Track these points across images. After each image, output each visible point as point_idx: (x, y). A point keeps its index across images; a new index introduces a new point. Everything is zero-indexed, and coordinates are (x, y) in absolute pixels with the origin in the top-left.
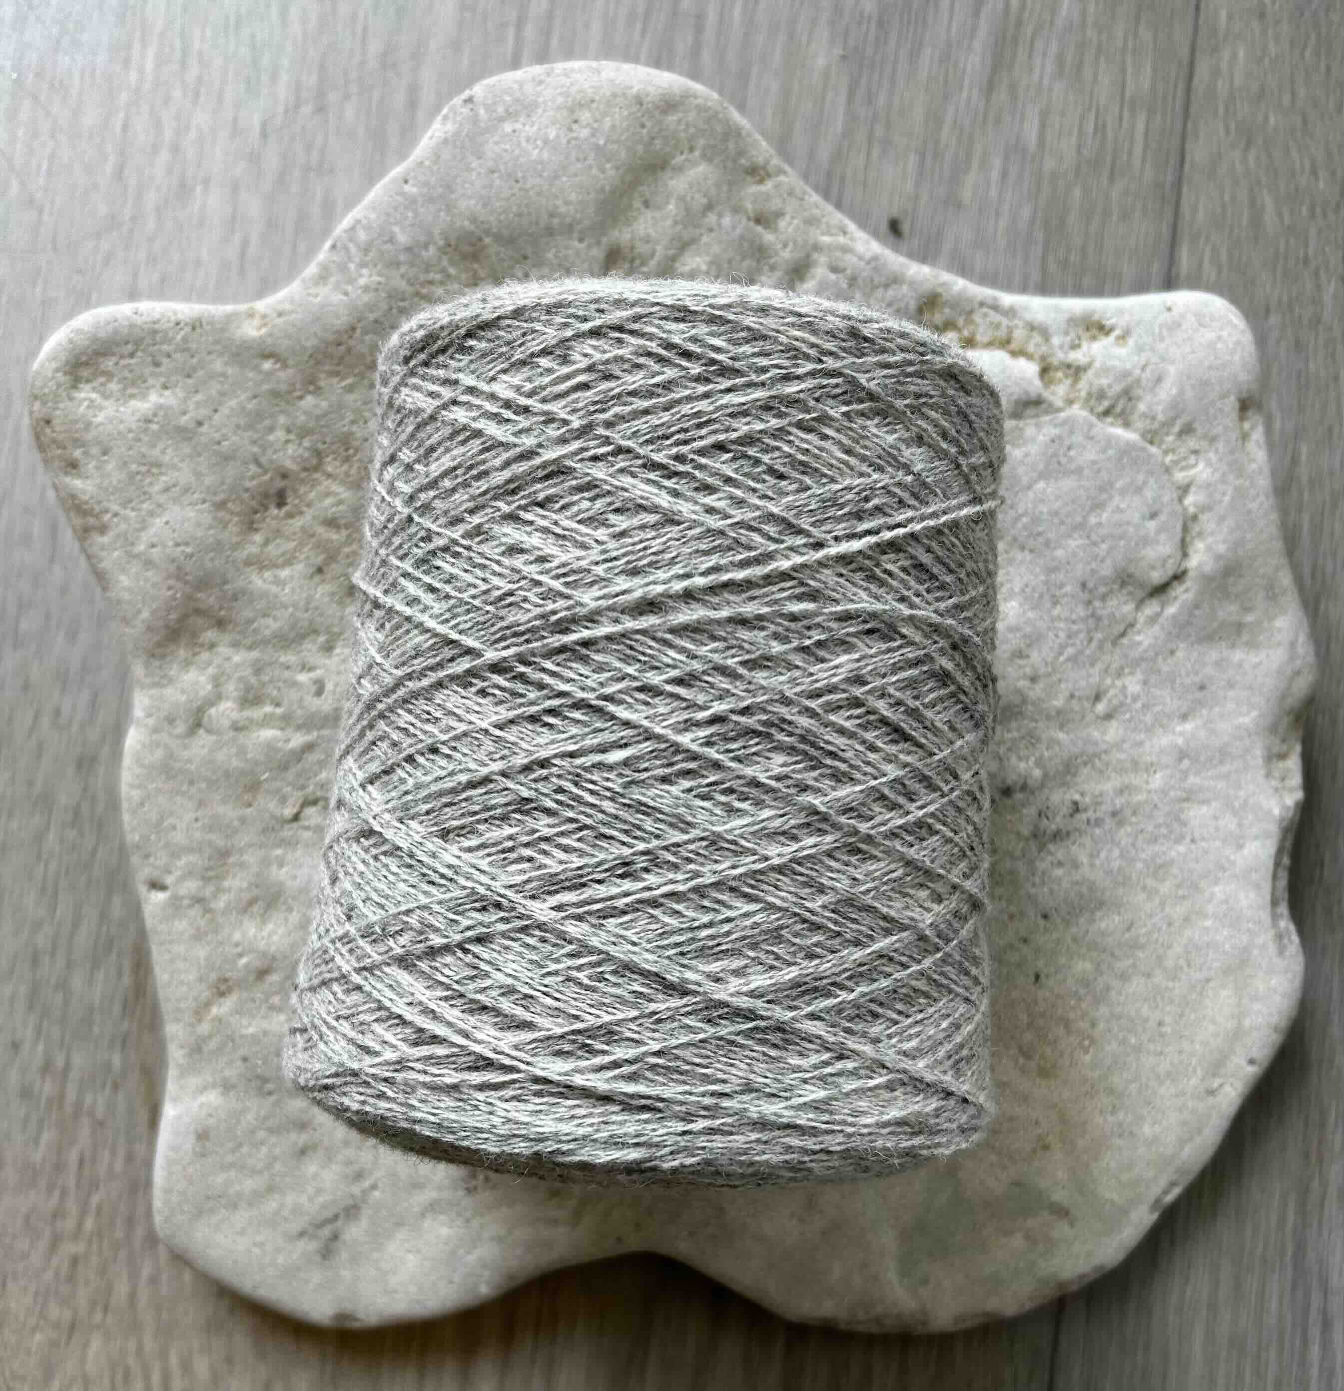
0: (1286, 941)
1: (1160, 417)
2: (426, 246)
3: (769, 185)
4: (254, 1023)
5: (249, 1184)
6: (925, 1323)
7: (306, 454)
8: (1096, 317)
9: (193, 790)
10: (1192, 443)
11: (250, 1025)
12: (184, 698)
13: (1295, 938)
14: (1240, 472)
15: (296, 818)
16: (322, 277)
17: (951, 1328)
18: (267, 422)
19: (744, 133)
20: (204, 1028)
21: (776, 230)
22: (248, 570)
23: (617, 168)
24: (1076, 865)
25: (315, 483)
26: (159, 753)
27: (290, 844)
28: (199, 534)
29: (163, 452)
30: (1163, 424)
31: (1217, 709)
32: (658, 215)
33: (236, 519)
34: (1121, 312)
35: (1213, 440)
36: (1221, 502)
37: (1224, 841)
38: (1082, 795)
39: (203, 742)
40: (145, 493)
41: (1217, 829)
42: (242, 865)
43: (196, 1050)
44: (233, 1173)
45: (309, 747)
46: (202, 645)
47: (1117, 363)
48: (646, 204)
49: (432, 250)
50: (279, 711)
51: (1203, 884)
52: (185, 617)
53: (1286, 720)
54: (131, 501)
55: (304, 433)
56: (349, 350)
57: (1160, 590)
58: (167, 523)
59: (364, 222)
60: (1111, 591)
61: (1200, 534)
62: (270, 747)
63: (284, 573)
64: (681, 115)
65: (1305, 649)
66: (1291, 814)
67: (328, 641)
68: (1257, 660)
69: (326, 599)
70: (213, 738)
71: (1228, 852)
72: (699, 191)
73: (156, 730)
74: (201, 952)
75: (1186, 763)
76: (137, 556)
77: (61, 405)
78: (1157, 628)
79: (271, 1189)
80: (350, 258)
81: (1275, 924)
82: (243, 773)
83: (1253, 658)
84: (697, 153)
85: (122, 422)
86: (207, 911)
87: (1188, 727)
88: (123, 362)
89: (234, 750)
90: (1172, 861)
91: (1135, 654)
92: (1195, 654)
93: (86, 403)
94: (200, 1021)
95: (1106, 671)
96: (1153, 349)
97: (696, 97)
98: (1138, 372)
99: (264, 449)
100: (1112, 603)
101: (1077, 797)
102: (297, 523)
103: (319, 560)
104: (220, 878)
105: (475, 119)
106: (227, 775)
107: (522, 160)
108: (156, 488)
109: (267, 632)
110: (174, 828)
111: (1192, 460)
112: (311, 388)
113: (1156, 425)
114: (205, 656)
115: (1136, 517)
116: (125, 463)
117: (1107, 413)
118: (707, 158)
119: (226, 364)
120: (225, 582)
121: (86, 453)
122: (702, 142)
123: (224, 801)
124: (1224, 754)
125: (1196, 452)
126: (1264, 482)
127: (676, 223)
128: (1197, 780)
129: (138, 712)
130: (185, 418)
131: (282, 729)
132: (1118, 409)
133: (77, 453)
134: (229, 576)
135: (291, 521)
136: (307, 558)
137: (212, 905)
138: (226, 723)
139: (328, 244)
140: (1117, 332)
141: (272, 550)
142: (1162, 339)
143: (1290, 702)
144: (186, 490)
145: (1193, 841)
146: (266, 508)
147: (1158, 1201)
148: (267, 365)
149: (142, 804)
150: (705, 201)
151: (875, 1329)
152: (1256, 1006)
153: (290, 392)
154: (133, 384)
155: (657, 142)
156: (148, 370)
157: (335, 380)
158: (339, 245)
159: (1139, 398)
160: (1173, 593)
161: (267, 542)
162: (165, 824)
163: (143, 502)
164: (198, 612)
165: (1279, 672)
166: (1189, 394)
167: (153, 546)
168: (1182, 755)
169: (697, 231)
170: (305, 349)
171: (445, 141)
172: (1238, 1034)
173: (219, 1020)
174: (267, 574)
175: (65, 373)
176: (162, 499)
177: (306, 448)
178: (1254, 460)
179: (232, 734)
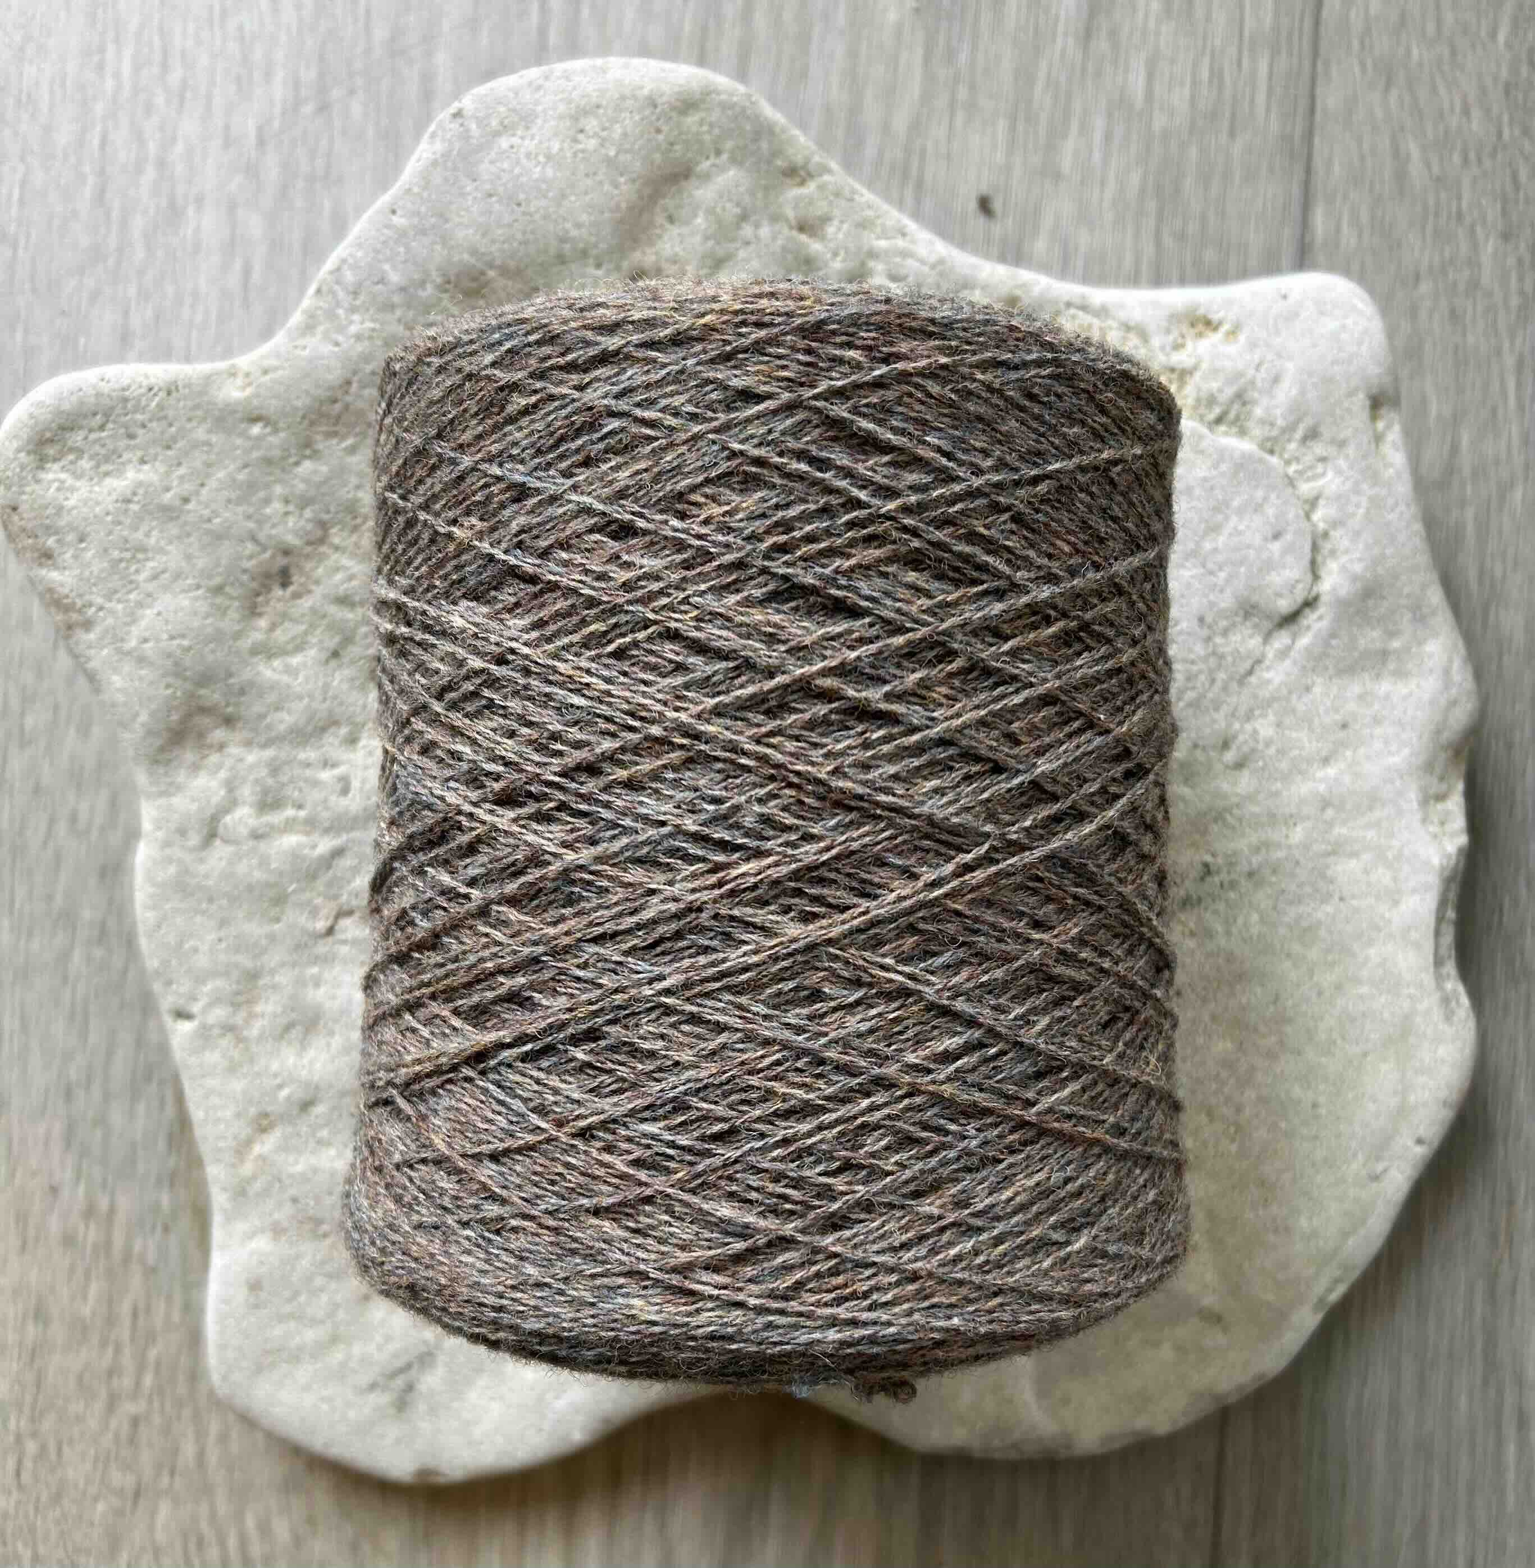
0: (1453, 1004)
1: (1280, 422)
2: (422, 284)
3: (811, 187)
4: (302, 1159)
5: (310, 1335)
6: (1068, 1447)
7: (309, 527)
8: (1201, 311)
9: (214, 907)
10: (1319, 449)
11: (297, 1162)
12: (194, 807)
13: (1465, 1001)
14: (1375, 478)
15: (330, 931)
16: (309, 328)
17: (1099, 1451)
18: (262, 494)
19: (777, 130)
20: (247, 1169)
21: (823, 238)
22: (255, 660)
23: (634, 181)
24: (1209, 934)
25: (322, 558)
26: (172, 870)
27: (327, 960)
28: (196, 624)
29: (148, 535)
30: (1284, 431)
31: (1362, 751)
32: (685, 230)
33: (236, 604)
34: (1229, 303)
35: (1342, 444)
36: (1354, 515)
37: (1378, 897)
38: (1214, 855)
39: (220, 854)
40: (131, 582)
41: (1369, 884)
42: (275, 987)
43: (240, 1192)
44: (292, 1325)
45: (338, 853)
46: (211, 746)
47: (1228, 364)
48: (671, 219)
49: (430, 289)
50: (302, 814)
51: (1356, 947)
52: (188, 716)
53: (1443, 756)
54: (116, 592)
55: (305, 502)
56: (347, 407)
57: (1291, 619)
58: (159, 614)
59: (351, 261)
60: (1234, 625)
61: (1333, 553)
62: (295, 855)
63: (295, 660)
64: (703, 114)
65: (1462, 676)
66: (1453, 862)
67: (351, 733)
68: (1405, 691)
69: (345, 686)
70: (230, 849)
71: (1383, 908)
72: (730, 200)
73: (167, 844)
74: (238, 1085)
75: (1330, 813)
76: (129, 653)
77: (28, 489)
78: (1288, 662)
79: (334, 1339)
80: (338, 304)
81: (1439, 987)
82: (268, 885)
83: (1402, 689)
84: (725, 157)
85: (98, 503)
86: (240, 1040)
87: (1331, 771)
88: (93, 436)
89: (254, 862)
90: (1319, 923)
91: (1265, 693)
92: (1335, 690)
93: (56, 484)
94: (242, 1161)
95: (1233, 715)
96: (1268, 345)
97: (718, 94)
98: (1251, 372)
99: (260, 523)
100: (1235, 638)
101: (1208, 858)
102: (306, 603)
103: (332, 643)
104: (250, 1002)
105: (465, 136)
106: (250, 888)
107: (524, 179)
108: (142, 577)
109: (282, 727)
110: (196, 950)
111: (1320, 468)
112: (308, 452)
113: (1275, 433)
114: (214, 758)
115: (1257, 540)
116: (106, 550)
117: (1219, 420)
118: (735, 161)
119: (210, 431)
120: (230, 675)
121: (58, 541)
122: (729, 145)
123: (249, 917)
124: (1373, 800)
125: (1323, 459)
126: (1404, 488)
127: (707, 238)
128: (1344, 831)
129: (147, 826)
130: (169, 495)
131: (307, 834)
132: (1232, 416)
133: (51, 542)
134: (233, 669)
135: (299, 602)
136: (321, 641)
137: (245, 1033)
138: (244, 831)
139: (312, 290)
140: (1226, 327)
141: (281, 635)
142: (1277, 332)
143: (1446, 736)
144: (178, 576)
145: (1341, 899)
146: (269, 590)
147: (1321, 1300)
148: (256, 430)
149: (159, 927)
150: (738, 210)
151: (1013, 1455)
152: (1422, 1079)
153: (284, 458)
154: (107, 459)
155: (677, 147)
156: (123, 443)
157: (334, 441)
158: (324, 289)
159: (1254, 402)
160: (1304, 622)
161: (273, 627)
162: (187, 946)
163: (130, 592)
164: (203, 710)
165: (1432, 702)
166: (1311, 395)
167: (146, 640)
168: (1325, 804)
169: (733, 245)
170: (296, 409)
171: (435, 163)
172: (1402, 1111)
173: (262, 1158)
174: (276, 663)
175: (29, 453)
176: (150, 587)
177: (308, 520)
178: (1391, 465)
179: (251, 843)
